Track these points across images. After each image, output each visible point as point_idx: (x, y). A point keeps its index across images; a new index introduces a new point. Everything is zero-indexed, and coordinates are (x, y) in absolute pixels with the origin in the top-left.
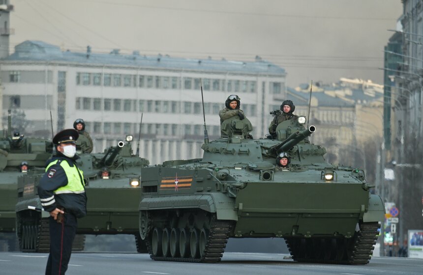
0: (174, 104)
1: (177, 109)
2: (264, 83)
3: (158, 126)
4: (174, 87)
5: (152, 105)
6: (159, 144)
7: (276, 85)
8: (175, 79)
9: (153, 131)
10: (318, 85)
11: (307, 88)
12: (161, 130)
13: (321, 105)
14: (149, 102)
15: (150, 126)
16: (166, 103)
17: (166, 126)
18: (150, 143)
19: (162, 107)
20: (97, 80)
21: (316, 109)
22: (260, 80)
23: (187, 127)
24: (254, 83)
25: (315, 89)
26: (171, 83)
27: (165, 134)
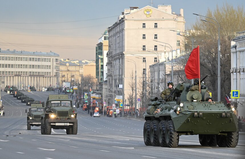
0: (26, 65)
1: (27, 67)
2: (53, 59)
3: (21, 72)
4: (26, 60)
5: (20, 66)
6: (22, 77)
7: (57, 59)
8: (26, 58)
9: (20, 74)
10: (68, 59)
11: (66, 60)
12: (22, 73)
13: (70, 65)
14: (19, 65)
15: (19, 72)
16: (24, 65)
17: (24, 72)
18: (19, 77)
19: (22, 66)
20: (3, 59)
21: (68, 67)
22: (52, 58)
23: (30, 72)
24: (50, 59)
25: (67, 60)
26: (25, 59)
27: (24, 74)
